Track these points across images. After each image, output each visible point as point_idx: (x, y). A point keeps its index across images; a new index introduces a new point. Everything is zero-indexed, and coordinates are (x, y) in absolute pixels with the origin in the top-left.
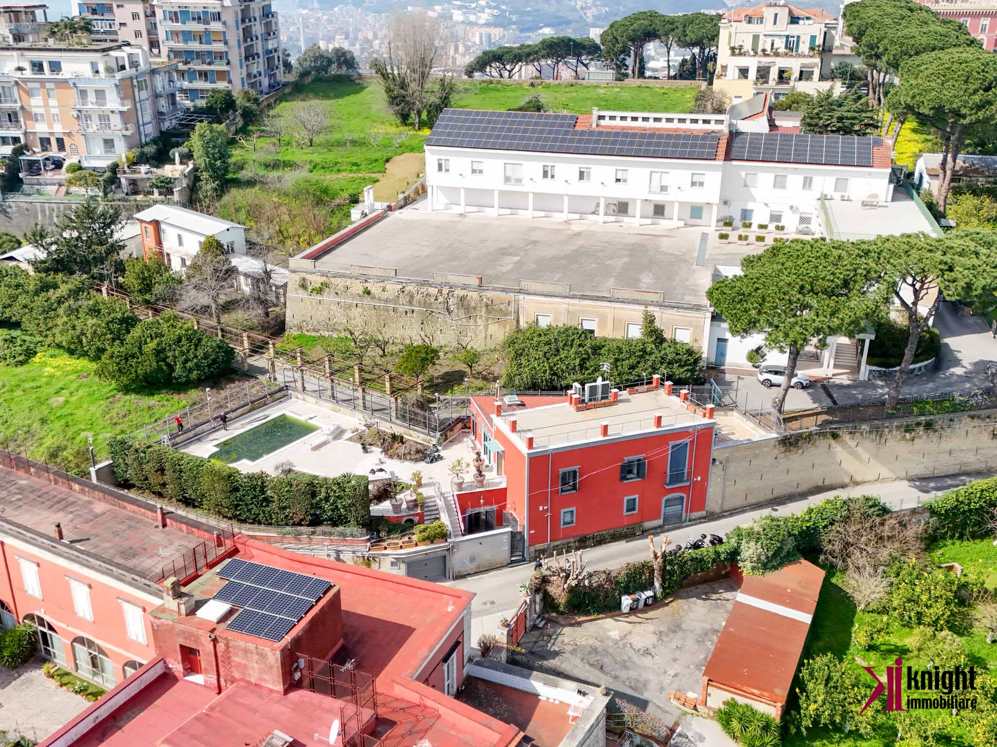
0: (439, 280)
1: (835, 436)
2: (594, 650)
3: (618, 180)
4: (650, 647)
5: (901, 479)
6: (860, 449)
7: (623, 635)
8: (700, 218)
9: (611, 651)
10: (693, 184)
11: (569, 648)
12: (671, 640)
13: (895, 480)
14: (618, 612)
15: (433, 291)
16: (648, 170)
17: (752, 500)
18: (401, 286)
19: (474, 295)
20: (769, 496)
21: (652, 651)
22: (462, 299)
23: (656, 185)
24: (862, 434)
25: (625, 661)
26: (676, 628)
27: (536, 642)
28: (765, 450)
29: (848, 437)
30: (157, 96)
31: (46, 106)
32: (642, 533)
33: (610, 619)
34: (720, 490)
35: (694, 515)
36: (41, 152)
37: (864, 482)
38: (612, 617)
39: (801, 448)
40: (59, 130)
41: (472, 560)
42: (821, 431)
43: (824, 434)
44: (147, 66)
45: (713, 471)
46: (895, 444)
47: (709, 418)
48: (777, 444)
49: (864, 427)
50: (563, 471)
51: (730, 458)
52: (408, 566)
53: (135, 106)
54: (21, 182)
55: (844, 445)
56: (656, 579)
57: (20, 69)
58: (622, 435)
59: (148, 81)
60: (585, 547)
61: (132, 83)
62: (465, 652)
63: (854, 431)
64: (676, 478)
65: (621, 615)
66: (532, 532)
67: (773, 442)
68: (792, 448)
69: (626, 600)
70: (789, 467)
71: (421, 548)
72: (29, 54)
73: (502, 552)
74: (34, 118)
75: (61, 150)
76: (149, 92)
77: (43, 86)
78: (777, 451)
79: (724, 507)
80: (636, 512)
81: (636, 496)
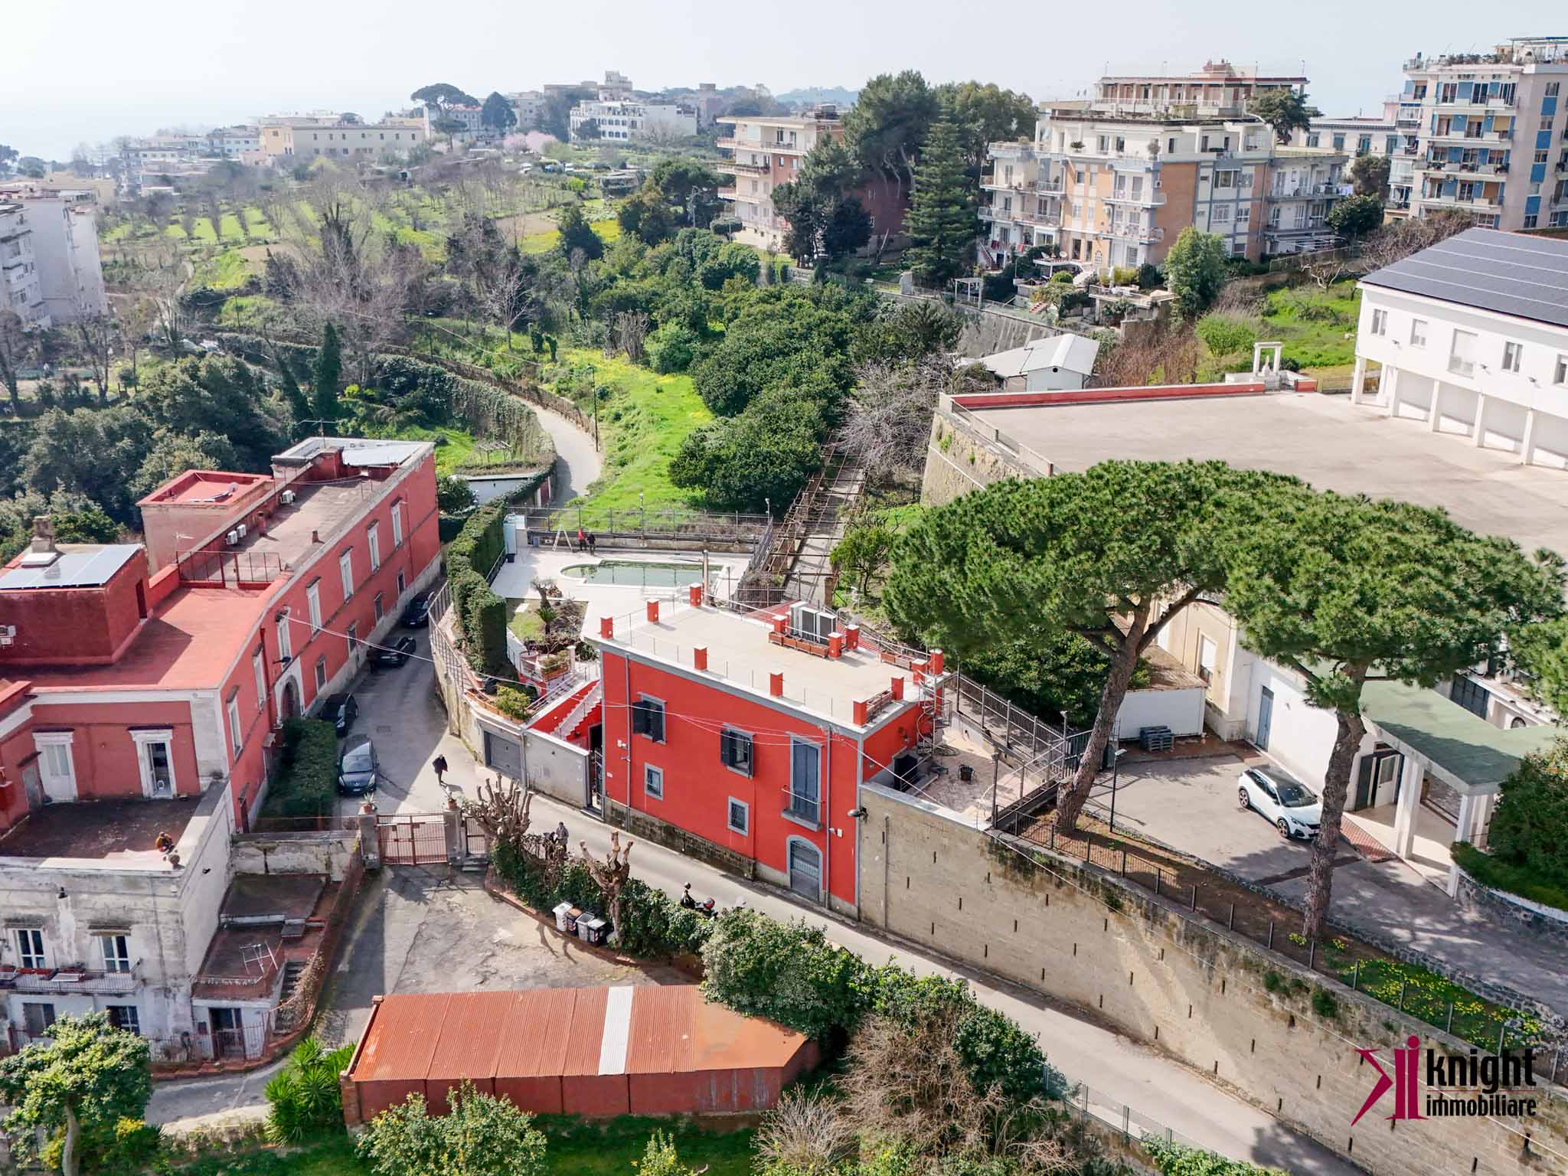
1: (1115, 905)
2: (453, 928)
4: (502, 974)
5: (1266, 1110)
6: (1167, 970)
7: (507, 942)
9: (464, 942)
11: (439, 905)
17: (942, 939)
20: (979, 958)
24: (1170, 936)
25: (452, 960)
27: (430, 876)
28: (962, 846)
29: (1141, 923)
30: (1271, 201)
31: (1086, 196)
32: (757, 881)
33: (537, 923)
34: (880, 881)
35: (838, 902)
36: (1067, 258)
37: (1183, 1062)
38: (543, 922)
39: (1042, 889)
40: (1091, 229)
41: (547, 772)
42: (1087, 876)
43: (1093, 887)
44: (1262, 154)
45: (865, 833)
46: (1246, 1005)
47: (855, 722)
48: (986, 849)
49: (1172, 917)
50: (645, 696)
51: (893, 822)
52: (488, 737)
53: (1194, 208)
54: (1015, 290)
55: (1135, 938)
56: (613, 910)
57: (1077, 146)
58: (724, 681)
59: (1251, 176)
60: (673, 847)
61: (1197, 172)
62: (201, 757)
63: (1152, 916)
64: (804, 808)
65: (554, 929)
66: (610, 775)
67: (976, 839)
68: (1019, 876)
69: (562, 909)
70: (1016, 914)
71: (500, 718)
72: (1099, 126)
73: (576, 783)
74: (1072, 211)
75: (1088, 258)
76: (1247, 192)
77: (1088, 169)
78: (988, 864)
79: (890, 921)
80: (745, 833)
81: (745, 805)
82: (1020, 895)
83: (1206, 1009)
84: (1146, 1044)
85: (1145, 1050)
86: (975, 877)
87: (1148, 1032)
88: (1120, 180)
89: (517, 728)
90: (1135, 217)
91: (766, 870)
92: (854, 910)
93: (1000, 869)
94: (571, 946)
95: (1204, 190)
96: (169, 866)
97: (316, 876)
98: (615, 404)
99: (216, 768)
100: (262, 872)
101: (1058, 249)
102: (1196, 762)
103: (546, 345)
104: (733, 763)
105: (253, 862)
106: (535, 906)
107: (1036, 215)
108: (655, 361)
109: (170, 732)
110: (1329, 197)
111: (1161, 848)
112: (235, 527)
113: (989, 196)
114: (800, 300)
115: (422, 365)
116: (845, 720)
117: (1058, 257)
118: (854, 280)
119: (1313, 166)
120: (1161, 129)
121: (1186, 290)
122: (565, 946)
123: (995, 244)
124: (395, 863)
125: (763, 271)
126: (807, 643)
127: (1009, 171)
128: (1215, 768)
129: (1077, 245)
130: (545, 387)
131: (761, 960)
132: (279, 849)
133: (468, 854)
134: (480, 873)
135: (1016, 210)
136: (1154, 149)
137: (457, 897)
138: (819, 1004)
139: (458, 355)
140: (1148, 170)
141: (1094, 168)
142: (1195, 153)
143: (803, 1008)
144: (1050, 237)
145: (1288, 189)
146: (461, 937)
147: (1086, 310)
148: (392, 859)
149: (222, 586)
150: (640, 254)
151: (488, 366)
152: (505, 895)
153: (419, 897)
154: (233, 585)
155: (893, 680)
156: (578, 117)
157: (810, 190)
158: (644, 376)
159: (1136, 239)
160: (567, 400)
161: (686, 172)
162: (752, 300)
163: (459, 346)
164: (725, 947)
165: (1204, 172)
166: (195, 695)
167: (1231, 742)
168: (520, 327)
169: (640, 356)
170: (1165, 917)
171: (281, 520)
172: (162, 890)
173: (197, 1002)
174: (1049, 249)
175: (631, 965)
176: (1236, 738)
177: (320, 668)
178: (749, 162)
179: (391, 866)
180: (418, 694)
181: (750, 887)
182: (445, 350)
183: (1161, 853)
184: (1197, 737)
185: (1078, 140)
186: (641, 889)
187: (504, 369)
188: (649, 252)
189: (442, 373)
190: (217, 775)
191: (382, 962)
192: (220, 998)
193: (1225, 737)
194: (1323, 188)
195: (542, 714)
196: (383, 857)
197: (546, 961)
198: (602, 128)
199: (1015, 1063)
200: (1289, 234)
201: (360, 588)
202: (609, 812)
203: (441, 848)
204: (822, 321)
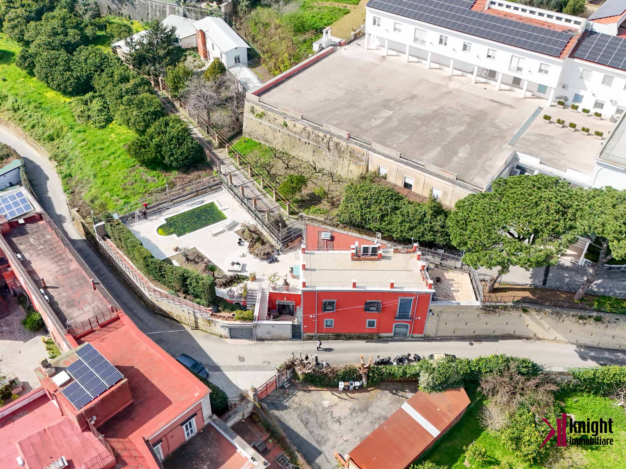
0: (325, 128)
1: (525, 311)
2: (309, 411)
3: (489, 56)
4: (342, 417)
5: (573, 344)
6: (543, 321)
7: (330, 405)
8: (544, 93)
9: (318, 414)
10: (540, 70)
11: (295, 406)
12: (357, 416)
13: (568, 343)
14: (336, 389)
15: (321, 134)
16: (511, 54)
17: (458, 333)
18: (303, 127)
19: (343, 144)
20: (471, 333)
21: (342, 421)
22: (337, 144)
23: (514, 65)
24: (545, 313)
25: (322, 423)
26: (365, 409)
27: (278, 397)
28: (470, 310)
29: (535, 313)
32: (380, 339)
33: (330, 392)
34: (435, 326)
35: (416, 335)
37: (545, 340)
38: (334, 391)
39: (498, 313)
41: (269, 333)
43: (517, 308)
45: (430, 316)
46: (570, 324)
48: (479, 309)
52: (230, 330)
55: (532, 317)
56: (364, 378)
58: (367, 289)
60: (339, 339)
62: (205, 415)
63: (539, 311)
64: (402, 317)
65: (339, 391)
66: (305, 327)
67: (476, 307)
68: (490, 312)
69: (342, 385)
70: (488, 321)
71: (238, 322)
73: (287, 333)
78: (479, 312)
79: (438, 334)
80: (374, 327)
81: (375, 320)
82: (490, 316)
83: (555, 327)
85: (531, 341)
86: (473, 316)
87: (532, 335)
89: (249, 324)
91: (382, 335)
92: (423, 336)
93: (484, 312)
97: (240, 421)
111: (517, 285)
116: (425, 289)
122: (347, 395)
124: (261, 399)
126: (368, 257)
133: (283, 381)
134: (292, 386)
146: (315, 413)
149: (92, 330)
152: (310, 389)
153: (285, 407)
154: (97, 328)
166: (203, 399)
170: (544, 310)
175: (374, 389)
181: (379, 342)
191: (303, 438)
202: (305, 337)
203: (274, 385)
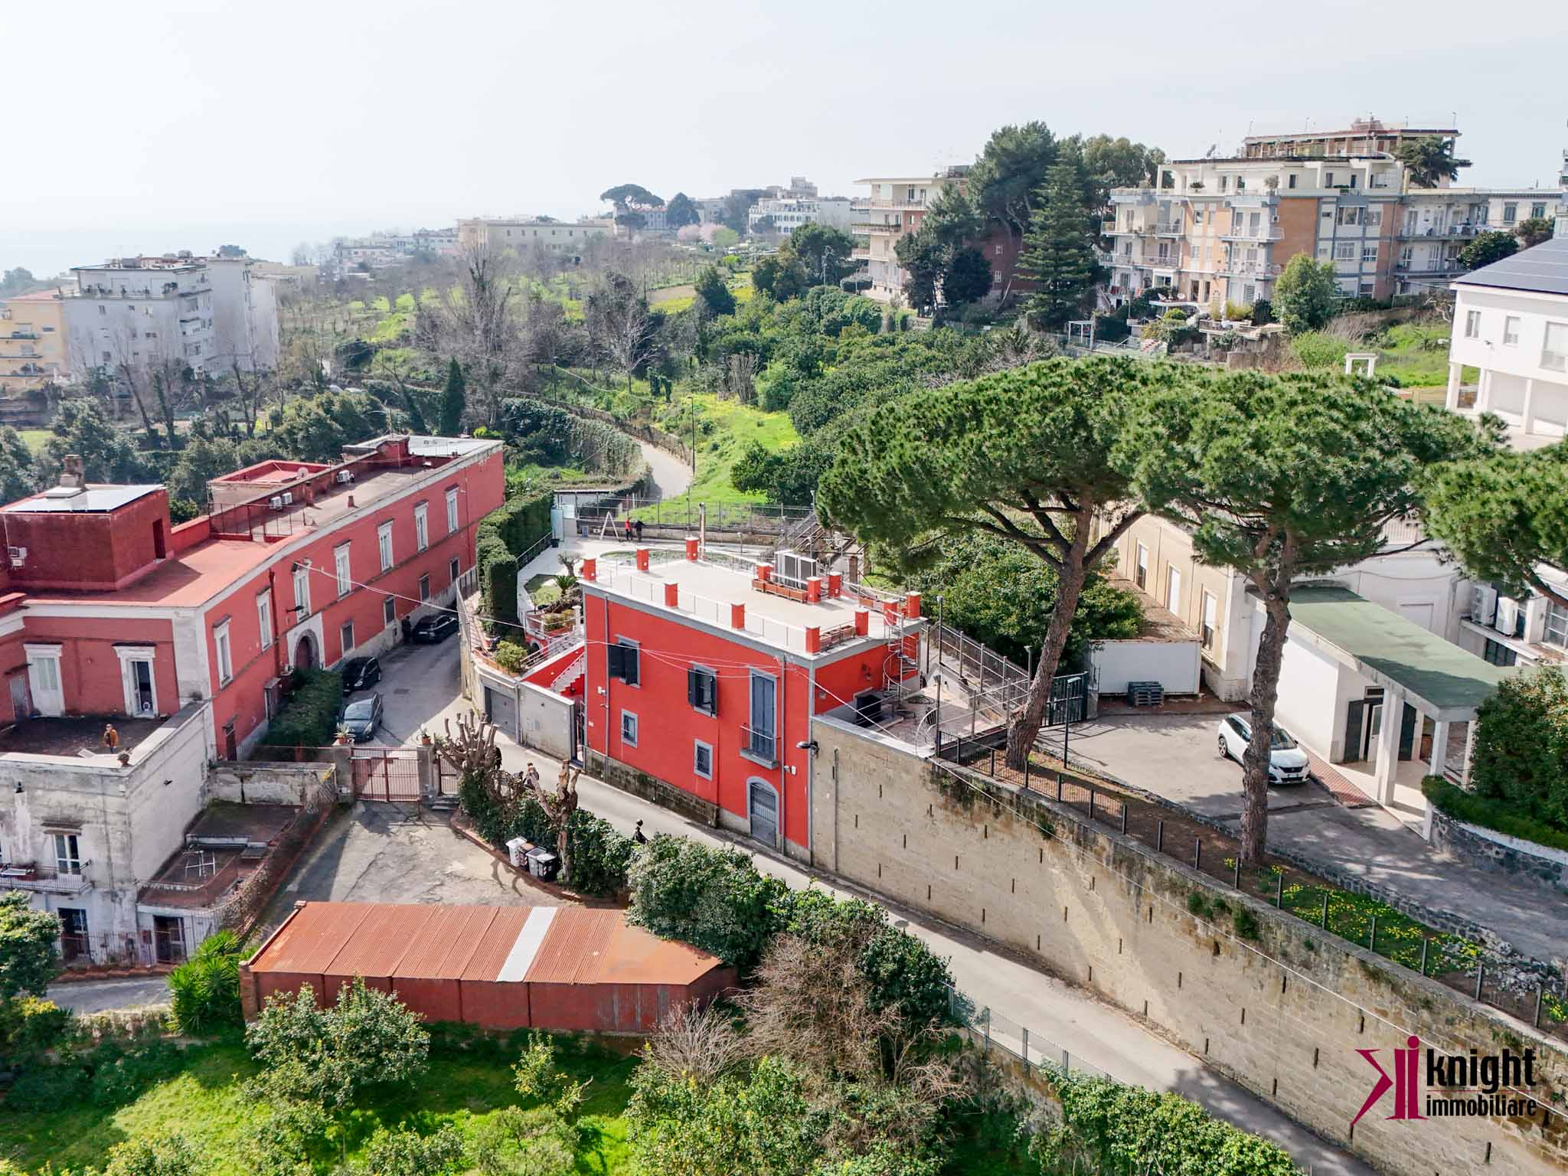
1: (1048, 834)
2: (409, 859)
5: (1195, 1054)
6: (1098, 900)
7: (459, 874)
9: (416, 871)
11: (402, 838)
13: (1180, 1044)
14: (503, 855)
17: (889, 881)
20: (923, 897)
24: (1099, 858)
27: (400, 813)
28: (905, 777)
29: (1073, 849)
30: (1401, 240)
31: (1204, 236)
32: (719, 827)
33: (493, 859)
34: (831, 820)
35: (794, 847)
36: (1185, 300)
37: (1116, 1005)
38: (499, 859)
39: (981, 820)
40: (1209, 269)
41: (538, 725)
42: (1022, 802)
43: (1028, 812)
44: (1392, 191)
45: (817, 769)
46: (1172, 934)
47: (808, 649)
48: (928, 778)
49: (1102, 840)
50: (622, 639)
51: (843, 756)
52: (488, 691)
53: (1316, 244)
54: (1129, 331)
55: (1068, 868)
56: (562, 843)
57: (1197, 186)
58: (690, 616)
59: (1378, 214)
60: (646, 797)
61: (1319, 208)
62: (181, 677)
63: (1083, 840)
64: (761, 745)
65: (508, 864)
66: (591, 724)
67: (919, 768)
68: (959, 806)
69: (516, 844)
70: (959, 851)
71: (498, 673)
72: (1220, 167)
73: (560, 734)
74: (1189, 251)
75: (1206, 299)
76: (1374, 231)
77: (1206, 209)
78: (929, 796)
79: (840, 865)
80: (709, 778)
81: (709, 747)
82: (960, 828)
83: (1135, 942)
84: (1080, 986)
85: (1080, 991)
86: (918, 811)
87: (1082, 975)
88: (1238, 217)
89: (515, 680)
90: (1252, 254)
91: (730, 818)
92: (807, 856)
93: (941, 799)
94: (521, 881)
95: (1327, 227)
96: (120, 764)
97: (290, 807)
98: (716, 438)
99: (195, 689)
100: (238, 800)
101: (1175, 291)
102: (1185, 718)
103: (663, 389)
104: (699, 703)
105: (230, 790)
106: (493, 843)
107: (1157, 258)
108: (762, 399)
109: (152, 649)
110: (1465, 237)
111: (1114, 783)
112: (280, 493)
113: (1110, 243)
114: (913, 345)
115: (546, 407)
116: (797, 648)
117: (1175, 299)
118: (971, 327)
119: (1449, 206)
120: (1281, 164)
121: (1294, 318)
122: (515, 881)
123: (1114, 290)
124: (369, 800)
125: (885, 322)
126: (788, 589)
127: (1130, 216)
128: (1203, 723)
129: (1195, 289)
130: (656, 426)
131: (682, 881)
132: (255, 778)
133: (441, 793)
134: (447, 811)
135: (1137, 256)
136: (1273, 183)
137: (421, 832)
138: (739, 929)
139: (582, 400)
140: (1265, 205)
141: (1213, 207)
142: (1318, 187)
143: (722, 933)
144: (1168, 280)
145: (1421, 229)
146: (414, 867)
147: (1197, 346)
148: (366, 796)
149: (250, 539)
150: (769, 309)
151: (608, 409)
152: (468, 832)
153: (384, 830)
154: (261, 539)
155: (857, 614)
156: (755, 215)
157: (931, 239)
158: (749, 413)
159: (1252, 275)
160: (674, 436)
161: (822, 234)
162: (865, 344)
163: (584, 392)
164: (649, 869)
165: (1325, 208)
166: (177, 614)
167: (1230, 703)
168: (640, 373)
169: (749, 397)
170: (1095, 841)
171: (332, 496)
172: (111, 789)
173: (142, 908)
174: (1167, 290)
175: (576, 900)
176: (1235, 698)
177: (347, 630)
178: (883, 222)
179: (364, 802)
180: (444, 666)
181: (710, 833)
182: (571, 396)
183: (1112, 787)
184: (1193, 696)
185: (1198, 180)
186: (586, 818)
187: (621, 411)
188: (779, 308)
189: (563, 414)
190: (197, 697)
191: (331, 885)
192: (164, 905)
193: (1223, 698)
194: (1459, 229)
195: (537, 669)
196: (357, 794)
197: (492, 892)
198: (778, 224)
199: (916, 985)
200: (1421, 276)
201: (402, 564)
202: (589, 763)
203: (414, 788)
204: (928, 360)
